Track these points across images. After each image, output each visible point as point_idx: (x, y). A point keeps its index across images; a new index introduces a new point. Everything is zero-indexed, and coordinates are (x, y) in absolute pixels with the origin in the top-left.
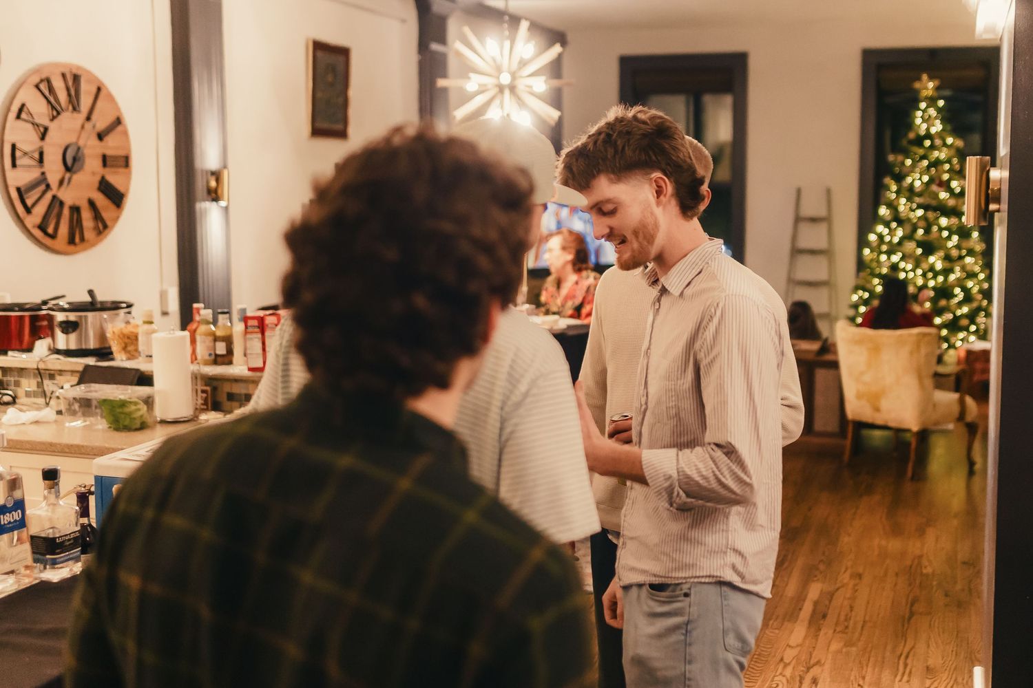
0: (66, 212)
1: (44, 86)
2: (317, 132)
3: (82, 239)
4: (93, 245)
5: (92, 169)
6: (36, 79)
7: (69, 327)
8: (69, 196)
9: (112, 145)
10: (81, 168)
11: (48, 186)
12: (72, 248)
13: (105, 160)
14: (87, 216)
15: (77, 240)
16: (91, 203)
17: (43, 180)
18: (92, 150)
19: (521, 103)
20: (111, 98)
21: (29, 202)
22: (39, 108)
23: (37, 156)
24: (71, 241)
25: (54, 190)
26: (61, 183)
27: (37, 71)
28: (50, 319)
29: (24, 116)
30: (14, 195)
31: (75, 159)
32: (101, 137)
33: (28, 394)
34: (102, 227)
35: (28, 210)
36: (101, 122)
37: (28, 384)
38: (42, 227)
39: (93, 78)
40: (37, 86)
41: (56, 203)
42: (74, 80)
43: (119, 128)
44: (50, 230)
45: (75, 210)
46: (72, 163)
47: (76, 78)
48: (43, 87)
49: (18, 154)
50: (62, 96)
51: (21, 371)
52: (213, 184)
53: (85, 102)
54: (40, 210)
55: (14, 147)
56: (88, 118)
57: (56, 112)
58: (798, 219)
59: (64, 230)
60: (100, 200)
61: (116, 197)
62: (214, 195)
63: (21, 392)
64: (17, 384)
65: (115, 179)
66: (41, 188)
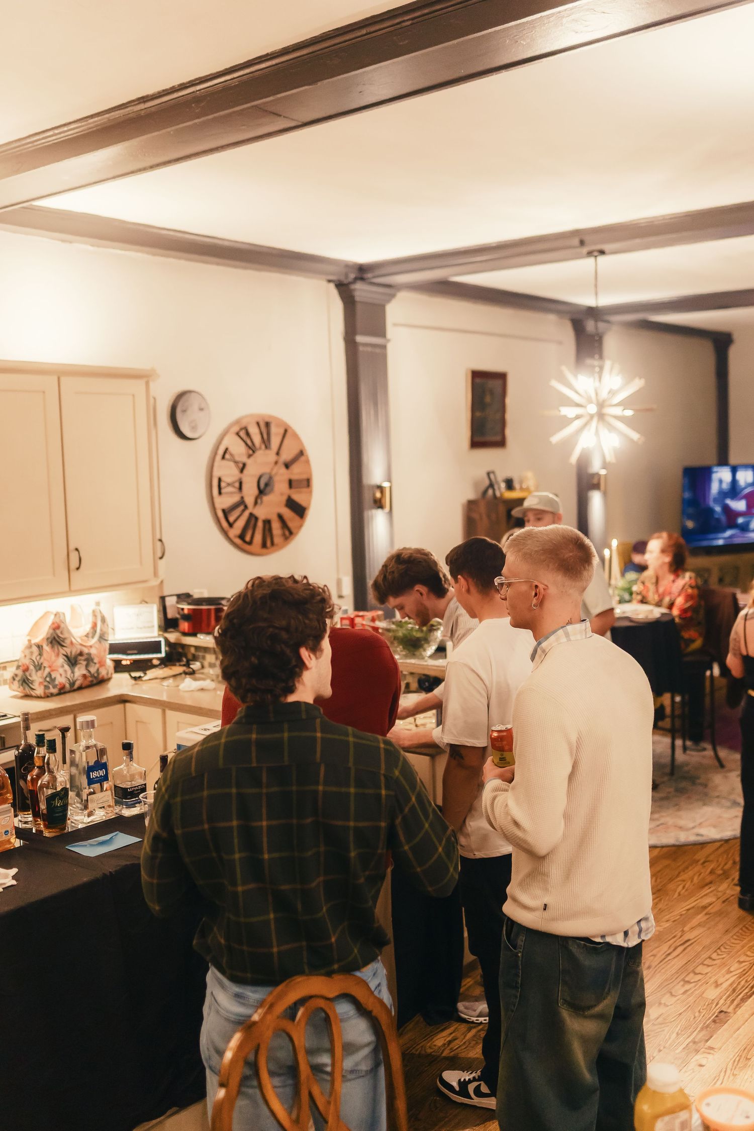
0: (260, 524)
1: (244, 433)
2: (475, 444)
3: (272, 544)
4: (281, 547)
5: (280, 490)
6: (236, 429)
8: (262, 512)
9: (296, 472)
10: (272, 491)
11: (246, 507)
12: (264, 551)
13: (291, 483)
14: (276, 526)
15: (269, 543)
16: (280, 517)
17: (242, 502)
18: (281, 477)
20: (296, 436)
21: (231, 519)
22: (238, 449)
23: (237, 485)
24: (264, 545)
25: (251, 509)
26: (256, 503)
27: (238, 422)
29: (227, 456)
30: (220, 514)
31: (267, 485)
32: (287, 466)
34: (289, 533)
35: (231, 525)
36: (286, 456)
38: (242, 537)
39: (280, 423)
40: (238, 434)
41: (253, 518)
42: (266, 426)
43: (303, 459)
44: (248, 538)
45: (267, 522)
46: (264, 487)
47: (267, 425)
48: (242, 434)
49: (223, 484)
50: (257, 439)
52: (378, 495)
53: (275, 442)
54: (240, 524)
55: (220, 480)
56: (278, 453)
57: (252, 449)
59: (258, 538)
60: (287, 513)
61: (300, 510)
62: (379, 504)
65: (298, 497)
66: (241, 508)
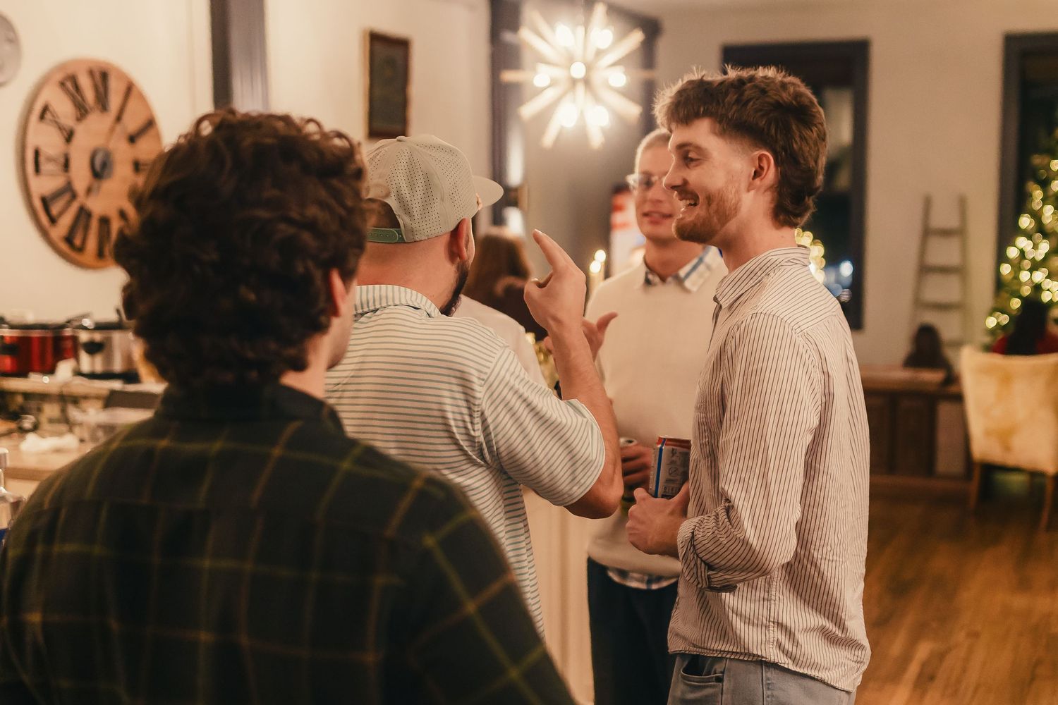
0: (94, 225)
1: (70, 84)
2: (375, 133)
5: (122, 175)
6: (59, 77)
7: (93, 348)
8: (98, 206)
9: (144, 149)
10: (110, 175)
11: (74, 196)
12: (101, 263)
13: (137, 166)
14: (117, 227)
15: (107, 253)
16: (122, 214)
17: (68, 190)
18: (123, 155)
19: (597, 99)
20: (142, 98)
21: (55, 210)
22: (63, 108)
23: (62, 160)
24: (100, 255)
25: (81, 198)
26: (89, 191)
27: (61, 67)
28: (74, 339)
29: (48, 116)
30: (38, 204)
31: (104, 164)
32: (132, 139)
33: (51, 421)
35: (53, 220)
36: (132, 122)
37: (51, 410)
38: (69, 239)
39: (122, 76)
40: (62, 84)
41: (84, 215)
42: (102, 77)
43: (151, 132)
44: (78, 242)
45: (105, 221)
46: (101, 168)
47: (104, 76)
48: (69, 85)
49: (42, 159)
50: (89, 95)
51: (43, 397)
53: (115, 101)
54: (66, 221)
55: (37, 153)
56: (119, 118)
57: (82, 111)
58: (928, 233)
59: (92, 244)
63: (43, 419)
64: (40, 410)
66: (67, 197)
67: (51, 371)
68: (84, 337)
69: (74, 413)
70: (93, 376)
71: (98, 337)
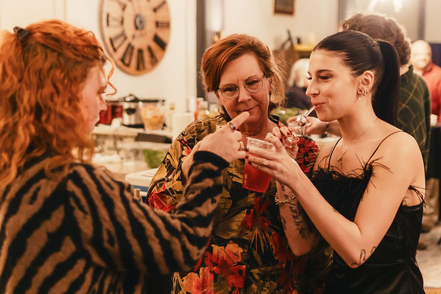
0: (135, 52)
2: (277, 11)
3: (144, 68)
4: (150, 70)
5: (150, 28)
7: (131, 111)
8: (138, 44)
9: (161, 16)
10: (144, 28)
11: (126, 38)
12: (137, 73)
13: (157, 24)
14: (146, 55)
15: (141, 68)
16: (150, 49)
17: (123, 35)
18: (150, 18)
21: (116, 45)
23: (120, 20)
24: (138, 68)
25: (129, 40)
26: (134, 37)
28: (121, 107)
30: (108, 41)
31: (141, 22)
32: (155, 10)
33: (109, 149)
34: (155, 61)
35: (115, 50)
36: (155, 2)
37: (109, 143)
38: (122, 60)
41: (130, 47)
43: (165, 7)
44: (127, 61)
45: (140, 51)
46: (139, 24)
49: (110, 19)
51: (106, 136)
52: (216, 38)
54: (121, 51)
55: (108, 16)
56: (149, 0)
59: (134, 63)
60: (155, 47)
61: (162, 44)
63: (105, 147)
64: (103, 143)
65: (162, 35)
66: (122, 38)
67: (109, 124)
68: (126, 106)
69: (120, 145)
70: (130, 126)
71: (133, 106)
